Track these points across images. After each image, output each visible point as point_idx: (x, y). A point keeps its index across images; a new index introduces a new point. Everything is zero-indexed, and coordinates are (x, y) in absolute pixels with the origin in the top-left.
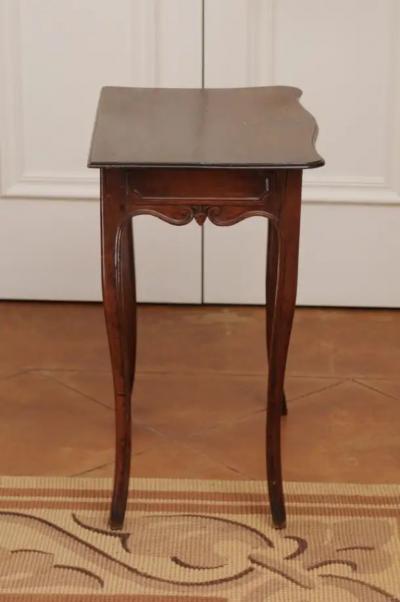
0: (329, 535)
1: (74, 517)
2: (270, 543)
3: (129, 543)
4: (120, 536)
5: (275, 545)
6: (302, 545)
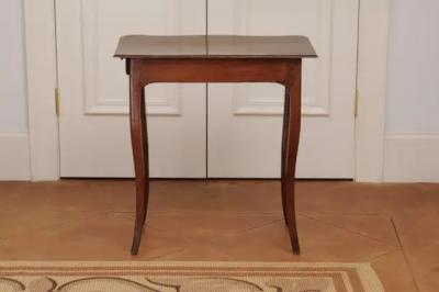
0: (294, 285)
1: (147, 279)
2: (261, 289)
3: (180, 290)
4: (175, 287)
5: (264, 290)
6: (279, 290)
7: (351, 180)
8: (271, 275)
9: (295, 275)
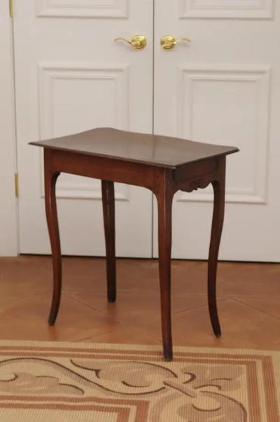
1: (71, 361)
2: (176, 376)
3: (100, 374)
4: (95, 370)
5: (179, 376)
6: (193, 377)
8: (188, 361)
9: (212, 362)
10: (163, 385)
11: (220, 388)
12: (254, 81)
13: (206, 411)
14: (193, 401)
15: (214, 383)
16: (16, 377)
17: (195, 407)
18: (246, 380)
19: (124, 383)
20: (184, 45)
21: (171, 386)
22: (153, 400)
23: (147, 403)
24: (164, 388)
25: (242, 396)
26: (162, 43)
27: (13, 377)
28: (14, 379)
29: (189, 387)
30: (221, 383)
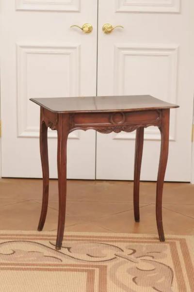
1: (50, 242)
2: (123, 251)
3: (71, 250)
4: (67, 248)
5: (124, 251)
6: (134, 251)
7: (189, 182)
8: (129, 242)
9: (146, 242)
10: (115, 256)
11: (153, 257)
12: (167, 56)
13: (146, 271)
14: (136, 265)
15: (150, 254)
16: (14, 252)
17: (138, 269)
18: (170, 253)
19: (88, 255)
20: (119, 30)
21: (120, 257)
22: (110, 265)
23: (106, 267)
24: (116, 258)
25: (169, 261)
26: (104, 29)
27: (12, 252)
28: (13, 253)
29: (132, 257)
30: (154, 254)
